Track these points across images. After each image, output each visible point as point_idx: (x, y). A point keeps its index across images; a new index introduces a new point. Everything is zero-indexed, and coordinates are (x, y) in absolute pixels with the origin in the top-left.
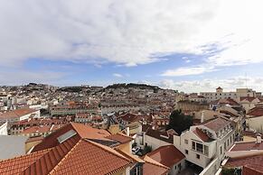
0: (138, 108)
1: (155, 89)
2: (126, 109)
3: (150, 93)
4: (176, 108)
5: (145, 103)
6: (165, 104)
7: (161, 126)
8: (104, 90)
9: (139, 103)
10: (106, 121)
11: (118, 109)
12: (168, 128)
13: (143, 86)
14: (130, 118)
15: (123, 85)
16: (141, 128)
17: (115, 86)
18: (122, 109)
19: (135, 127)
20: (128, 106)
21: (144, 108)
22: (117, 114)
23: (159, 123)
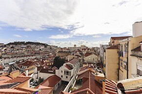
0: (34, 57)
2: (25, 58)
6: (51, 53)
8: (5, 46)
9: (35, 53)
11: (18, 59)
12: (52, 66)
14: (28, 64)
16: (36, 69)
18: (22, 58)
19: (32, 69)
20: (26, 56)
21: (38, 57)
22: (18, 63)
23: (48, 64)
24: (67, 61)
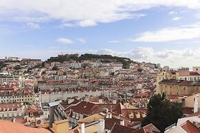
0: (98, 93)
1: (125, 62)
2: (79, 95)
3: (117, 68)
4: (158, 91)
5: (109, 85)
6: (140, 86)
7: (135, 119)
8: (43, 65)
9: (101, 84)
10: (47, 114)
11: (66, 96)
12: (145, 122)
13: (107, 59)
14: (86, 108)
15: (74, 57)
16: (103, 124)
17: (61, 59)
18: (73, 94)
19: (94, 122)
21: (107, 93)
22: (65, 103)
23: (131, 115)
24: (190, 111)
